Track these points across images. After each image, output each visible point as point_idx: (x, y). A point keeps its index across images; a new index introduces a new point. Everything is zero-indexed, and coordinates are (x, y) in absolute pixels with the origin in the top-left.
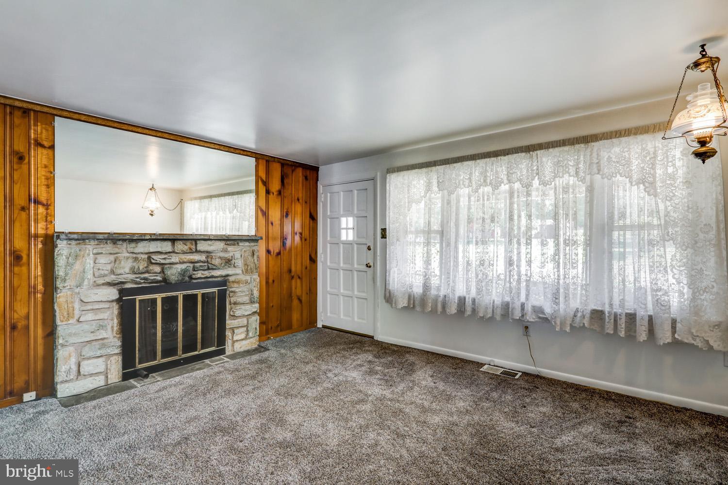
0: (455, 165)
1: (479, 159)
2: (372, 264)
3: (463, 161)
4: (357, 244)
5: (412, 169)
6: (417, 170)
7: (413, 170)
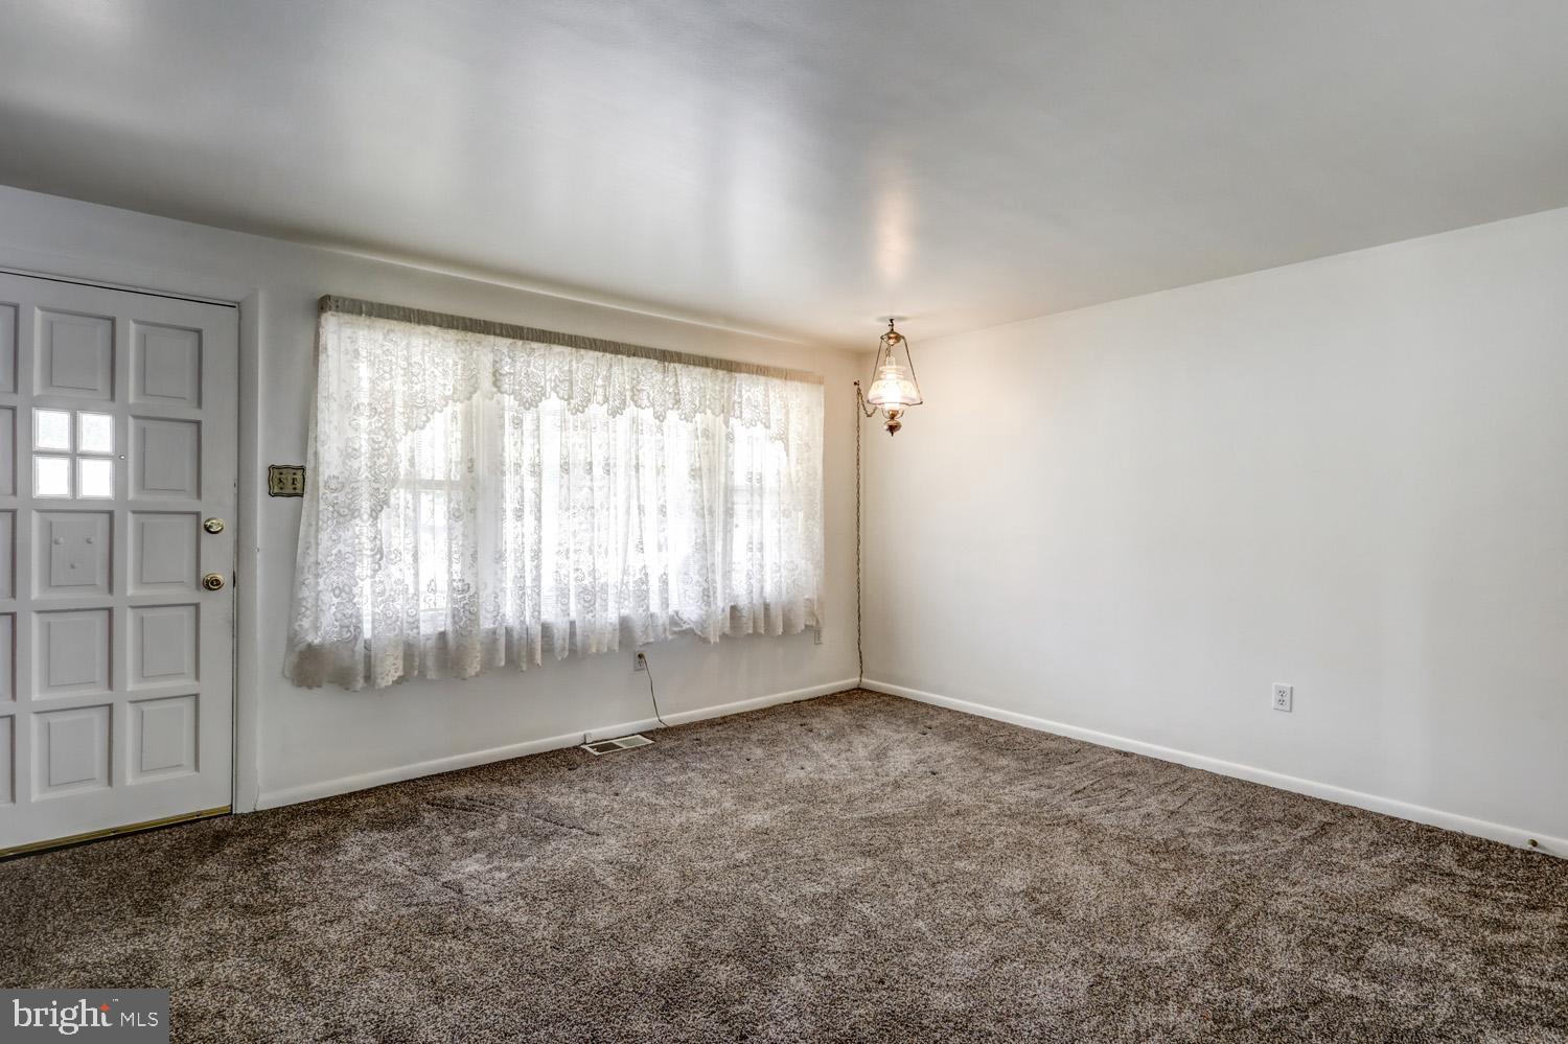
0: (535, 345)
1: (585, 348)
2: (224, 577)
3: (554, 343)
4: (134, 512)
5: (419, 323)
6: (433, 330)
7: (422, 327)
